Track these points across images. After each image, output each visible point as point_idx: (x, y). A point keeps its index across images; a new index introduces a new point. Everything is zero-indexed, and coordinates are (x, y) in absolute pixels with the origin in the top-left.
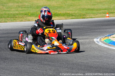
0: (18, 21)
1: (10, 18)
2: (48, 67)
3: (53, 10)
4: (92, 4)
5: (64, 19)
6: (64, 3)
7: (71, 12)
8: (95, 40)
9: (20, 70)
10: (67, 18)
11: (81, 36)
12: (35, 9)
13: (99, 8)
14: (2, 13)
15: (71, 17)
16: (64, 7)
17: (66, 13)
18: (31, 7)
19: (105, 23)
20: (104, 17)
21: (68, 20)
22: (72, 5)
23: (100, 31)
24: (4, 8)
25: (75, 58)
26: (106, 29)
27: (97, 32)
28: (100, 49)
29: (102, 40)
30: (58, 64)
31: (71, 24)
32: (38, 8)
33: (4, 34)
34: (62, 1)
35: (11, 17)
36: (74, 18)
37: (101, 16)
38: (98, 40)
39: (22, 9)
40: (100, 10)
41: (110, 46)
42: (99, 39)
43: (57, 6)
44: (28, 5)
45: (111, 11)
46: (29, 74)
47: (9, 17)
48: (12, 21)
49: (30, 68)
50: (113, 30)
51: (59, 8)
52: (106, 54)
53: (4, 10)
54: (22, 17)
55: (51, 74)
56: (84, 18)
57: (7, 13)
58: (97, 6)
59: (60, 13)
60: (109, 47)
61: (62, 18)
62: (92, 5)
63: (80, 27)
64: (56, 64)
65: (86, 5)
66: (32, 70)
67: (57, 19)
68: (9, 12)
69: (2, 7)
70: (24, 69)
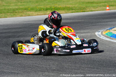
0: (18, 16)
1: (9, 14)
2: (51, 62)
3: (53, 4)
5: (64, 13)
7: (70, 6)
8: (97, 33)
9: (23, 65)
10: (68, 12)
11: (83, 30)
13: (99, 1)
14: (1, 8)
15: (71, 11)
17: (66, 7)
19: (106, 16)
20: (104, 10)
21: (68, 14)
23: (101, 25)
24: (4, 3)
26: (107, 22)
27: (98, 25)
28: (102, 42)
29: (104, 33)
31: (71, 18)
32: (37, 3)
35: (11, 12)
36: (74, 12)
37: (101, 9)
38: (100, 33)
39: (21, 4)
40: (100, 3)
41: (112, 39)
42: (100, 32)
45: (111, 4)
47: (8, 12)
48: (12, 16)
49: (33, 63)
50: (114, 23)
51: (59, 2)
52: (108, 47)
53: (3, 6)
54: (21, 12)
55: (54, 68)
56: (84, 12)
57: (7, 8)
59: (60, 7)
63: (80, 21)
64: (59, 59)
68: (9, 8)
70: (27, 64)
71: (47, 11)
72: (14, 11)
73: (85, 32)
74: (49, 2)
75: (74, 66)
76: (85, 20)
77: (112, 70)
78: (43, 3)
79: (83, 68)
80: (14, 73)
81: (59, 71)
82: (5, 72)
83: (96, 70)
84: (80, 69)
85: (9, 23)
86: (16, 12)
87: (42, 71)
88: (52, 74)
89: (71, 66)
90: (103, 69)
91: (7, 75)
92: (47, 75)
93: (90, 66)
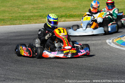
0: (33, 23)
1: (24, 21)
2: (57, 68)
3: (68, 11)
5: (79, 20)
6: (80, 4)
8: (107, 41)
9: (29, 72)
12: (50, 10)
14: (17, 15)
16: (80, 8)
17: (81, 14)
18: (46, 9)
22: (87, 6)
24: (20, 10)
28: (112, 50)
29: (115, 41)
30: (68, 65)
32: (53, 10)
34: (77, 2)
35: (26, 19)
38: (111, 41)
39: (37, 11)
41: (122, 47)
42: (111, 40)
43: (73, 7)
44: (43, 7)
46: (38, 76)
47: (24, 19)
48: (26, 23)
49: (39, 70)
51: (74, 9)
52: (117, 55)
53: (19, 12)
54: (36, 19)
55: (59, 75)
57: (22, 15)
59: (76, 15)
61: (76, 19)
67: (72, 21)
68: (24, 15)
69: (18, 9)
71: (62, 18)
73: (96, 39)
74: (65, 9)
75: (79, 73)
78: (59, 10)
79: (88, 75)
80: (19, 80)
81: (63, 78)
82: (10, 79)
83: (100, 77)
84: (84, 77)
85: (22, 30)
86: (31, 19)
87: (47, 78)
88: (56, 81)
89: (76, 73)
91: (11, 82)
92: (51, 81)
93: (94, 73)
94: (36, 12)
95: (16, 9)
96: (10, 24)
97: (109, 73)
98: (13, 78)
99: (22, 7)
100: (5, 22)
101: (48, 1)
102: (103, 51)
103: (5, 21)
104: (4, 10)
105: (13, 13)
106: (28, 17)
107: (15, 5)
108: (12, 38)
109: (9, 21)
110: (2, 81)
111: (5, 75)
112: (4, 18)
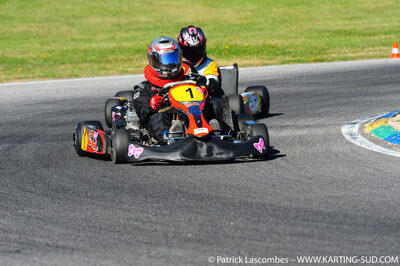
1: (88, 65)
2: (183, 214)
3: (225, 36)
4: (349, 16)
5: (258, 65)
6: (263, 14)
7: (279, 42)
8: (345, 130)
10: (267, 62)
13: (372, 28)
14: (65, 49)
15: (280, 58)
16: (262, 26)
17: (264, 45)
18: (156, 28)
19: (386, 76)
20: (384, 57)
21: (270, 67)
22: (285, 21)
23: (363, 102)
24: (74, 31)
25: (274, 186)
26: (385, 94)
27: (355, 103)
28: (356, 156)
29: (368, 129)
31: (277, 80)
33: (65, 113)
34: (254, 7)
35: (93, 60)
36: (289, 62)
37: (374, 53)
38: (355, 129)
40: (374, 35)
41: (389, 147)
42: (357, 126)
43: (239, 22)
44: (147, 22)
46: (122, 238)
47: (85, 61)
48: (94, 74)
51: (244, 28)
53: (72, 40)
54: (125, 61)
55: (189, 235)
56: (322, 61)
57: (82, 46)
58: (366, 21)
59: (248, 46)
60: (386, 150)
61: (251, 61)
62: (351, 19)
63: (303, 89)
65: (330, 19)
66: (135, 223)
68: (87, 46)
69: (68, 27)
72: (102, 57)
73: (311, 123)
74: (215, 30)
75: (252, 229)
76: (317, 88)
77: (364, 243)
79: (279, 234)
80: (63, 248)
81: (202, 245)
82: (37, 246)
84: (269, 240)
85: (80, 94)
86: (110, 62)
87: (151, 244)
88: (180, 253)
89: (242, 230)
90: (339, 240)
91: (39, 254)
92: (162, 254)
93: (300, 229)
94: (127, 39)
95: (64, 29)
96: (42, 77)
97: (346, 227)
98: (47, 245)
99: (80, 23)
100: (28, 69)
101: (165, 5)
102: (328, 161)
103: (29, 66)
104: (25, 31)
105: (54, 41)
106: (100, 52)
107: (61, 16)
108: (49, 119)
109: (41, 66)
110: (10, 252)
111: (23, 233)
112: (25, 56)
